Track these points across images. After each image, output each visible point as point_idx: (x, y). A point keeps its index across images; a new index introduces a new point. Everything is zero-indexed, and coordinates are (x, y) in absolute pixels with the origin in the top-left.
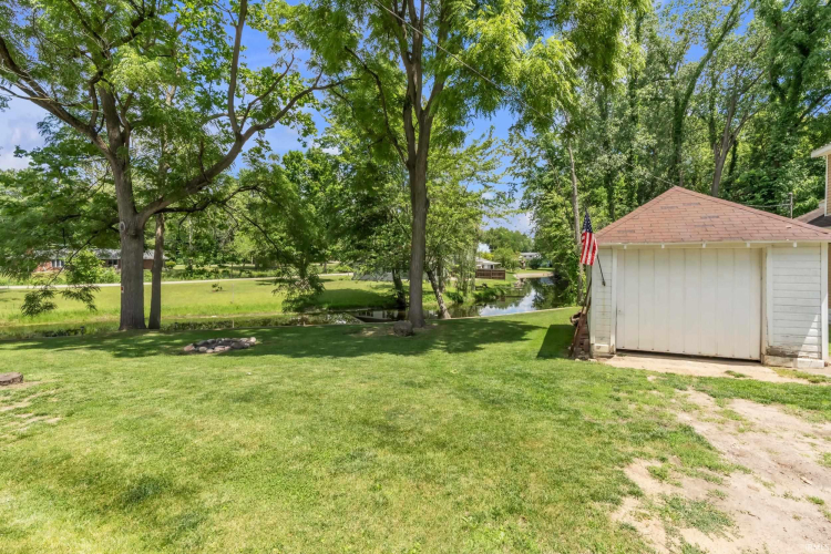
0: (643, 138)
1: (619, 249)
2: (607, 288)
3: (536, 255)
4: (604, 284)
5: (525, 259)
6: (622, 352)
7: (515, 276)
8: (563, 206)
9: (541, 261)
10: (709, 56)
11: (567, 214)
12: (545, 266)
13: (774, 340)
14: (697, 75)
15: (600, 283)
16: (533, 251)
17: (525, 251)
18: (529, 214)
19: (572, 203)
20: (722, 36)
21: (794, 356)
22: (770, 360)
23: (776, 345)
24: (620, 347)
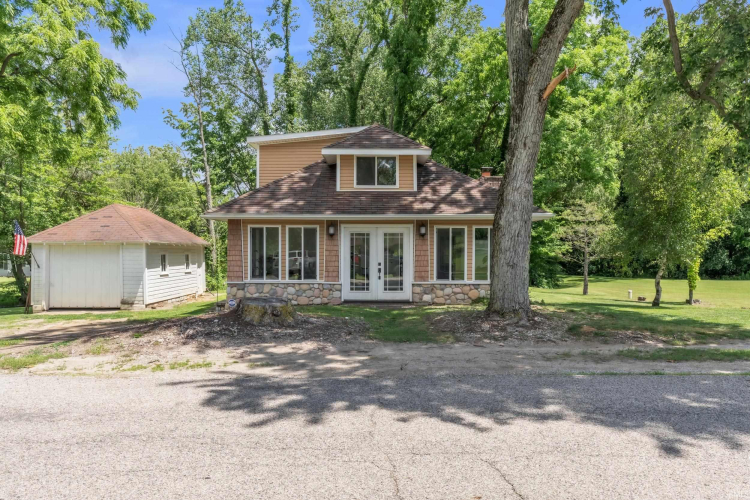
2: (40, 270)
4: (39, 267)
6: (51, 309)
13: (124, 296)
14: (367, 65)
15: (37, 266)
21: (132, 304)
22: (123, 307)
23: (125, 298)
24: (51, 306)
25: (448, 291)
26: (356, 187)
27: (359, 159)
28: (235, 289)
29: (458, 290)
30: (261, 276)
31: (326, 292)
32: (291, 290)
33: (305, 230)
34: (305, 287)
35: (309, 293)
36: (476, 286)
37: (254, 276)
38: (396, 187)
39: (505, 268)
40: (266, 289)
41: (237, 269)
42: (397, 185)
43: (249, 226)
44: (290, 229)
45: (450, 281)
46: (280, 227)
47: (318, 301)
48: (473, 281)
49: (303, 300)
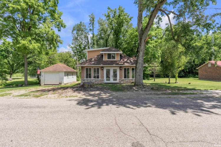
4: (42, 76)
6: (45, 85)
13: (60, 82)
21: (61, 84)
25: (126, 81)
26: (107, 60)
27: (108, 54)
28: (82, 81)
30: (88, 78)
31: (101, 81)
32: (94, 81)
33: (97, 68)
34: (97, 80)
35: (98, 81)
37: (86, 78)
38: (116, 60)
39: (138, 76)
40: (89, 80)
41: (83, 76)
44: (94, 68)
45: (127, 79)
46: (92, 68)
47: (99, 83)
48: (131, 79)
49: (96, 83)
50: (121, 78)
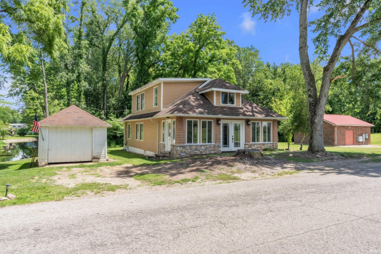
0: (84, 67)
1: (49, 127)
2: (44, 141)
3: (24, 126)
4: (43, 140)
5: (14, 129)
6: (49, 164)
7: (4, 141)
8: (38, 98)
9: (27, 130)
10: (117, 32)
11: (41, 103)
12: (31, 134)
13: (95, 155)
14: (113, 39)
15: (42, 140)
16: (21, 122)
17: (15, 122)
18: (16, 98)
19: (44, 97)
20: (122, 25)
21: (99, 158)
22: (94, 160)
23: (95, 156)
24: (49, 162)
25: (256, 146)
26: (222, 105)
27: (223, 93)
28: (181, 148)
29: (258, 146)
31: (216, 148)
32: (203, 148)
33: (208, 122)
34: (208, 146)
35: (210, 149)
36: (264, 144)
37: (188, 142)
40: (194, 147)
41: (182, 139)
42: (235, 105)
43: (187, 120)
44: (203, 121)
45: (256, 143)
46: (198, 120)
47: (213, 152)
48: (263, 143)
49: (208, 152)
50: (249, 142)
